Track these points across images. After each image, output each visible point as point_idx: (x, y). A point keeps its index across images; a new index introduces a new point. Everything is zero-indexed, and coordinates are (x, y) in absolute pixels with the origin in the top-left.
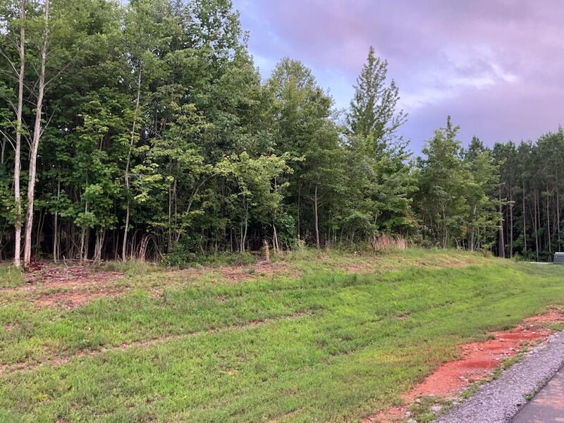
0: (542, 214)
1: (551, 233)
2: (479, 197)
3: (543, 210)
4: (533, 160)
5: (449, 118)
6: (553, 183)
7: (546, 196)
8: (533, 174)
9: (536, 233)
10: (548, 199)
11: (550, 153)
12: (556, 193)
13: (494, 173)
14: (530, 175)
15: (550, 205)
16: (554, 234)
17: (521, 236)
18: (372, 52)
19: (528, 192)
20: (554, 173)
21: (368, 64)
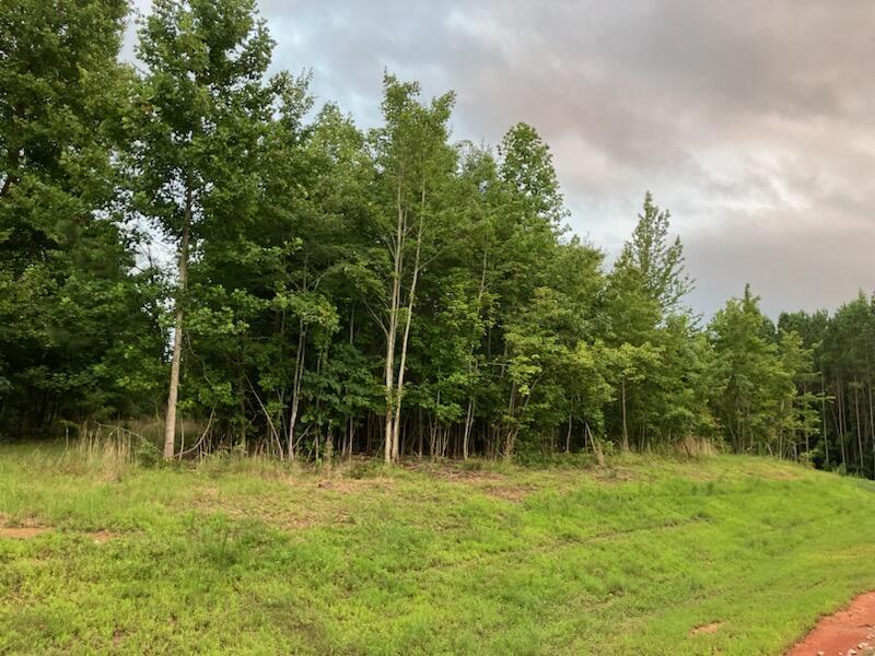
0: (848, 412)
1: (863, 439)
2: (788, 390)
3: (850, 408)
4: (835, 339)
5: (748, 286)
6: (863, 371)
7: (853, 389)
8: (834, 357)
9: (842, 439)
10: (856, 392)
11: (857, 331)
12: (867, 384)
13: (806, 359)
14: (831, 359)
15: (861, 400)
16: (866, 441)
17: (821, 442)
18: (649, 199)
19: (828, 382)
20: (864, 357)
21: (644, 214)
